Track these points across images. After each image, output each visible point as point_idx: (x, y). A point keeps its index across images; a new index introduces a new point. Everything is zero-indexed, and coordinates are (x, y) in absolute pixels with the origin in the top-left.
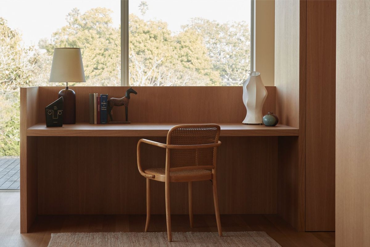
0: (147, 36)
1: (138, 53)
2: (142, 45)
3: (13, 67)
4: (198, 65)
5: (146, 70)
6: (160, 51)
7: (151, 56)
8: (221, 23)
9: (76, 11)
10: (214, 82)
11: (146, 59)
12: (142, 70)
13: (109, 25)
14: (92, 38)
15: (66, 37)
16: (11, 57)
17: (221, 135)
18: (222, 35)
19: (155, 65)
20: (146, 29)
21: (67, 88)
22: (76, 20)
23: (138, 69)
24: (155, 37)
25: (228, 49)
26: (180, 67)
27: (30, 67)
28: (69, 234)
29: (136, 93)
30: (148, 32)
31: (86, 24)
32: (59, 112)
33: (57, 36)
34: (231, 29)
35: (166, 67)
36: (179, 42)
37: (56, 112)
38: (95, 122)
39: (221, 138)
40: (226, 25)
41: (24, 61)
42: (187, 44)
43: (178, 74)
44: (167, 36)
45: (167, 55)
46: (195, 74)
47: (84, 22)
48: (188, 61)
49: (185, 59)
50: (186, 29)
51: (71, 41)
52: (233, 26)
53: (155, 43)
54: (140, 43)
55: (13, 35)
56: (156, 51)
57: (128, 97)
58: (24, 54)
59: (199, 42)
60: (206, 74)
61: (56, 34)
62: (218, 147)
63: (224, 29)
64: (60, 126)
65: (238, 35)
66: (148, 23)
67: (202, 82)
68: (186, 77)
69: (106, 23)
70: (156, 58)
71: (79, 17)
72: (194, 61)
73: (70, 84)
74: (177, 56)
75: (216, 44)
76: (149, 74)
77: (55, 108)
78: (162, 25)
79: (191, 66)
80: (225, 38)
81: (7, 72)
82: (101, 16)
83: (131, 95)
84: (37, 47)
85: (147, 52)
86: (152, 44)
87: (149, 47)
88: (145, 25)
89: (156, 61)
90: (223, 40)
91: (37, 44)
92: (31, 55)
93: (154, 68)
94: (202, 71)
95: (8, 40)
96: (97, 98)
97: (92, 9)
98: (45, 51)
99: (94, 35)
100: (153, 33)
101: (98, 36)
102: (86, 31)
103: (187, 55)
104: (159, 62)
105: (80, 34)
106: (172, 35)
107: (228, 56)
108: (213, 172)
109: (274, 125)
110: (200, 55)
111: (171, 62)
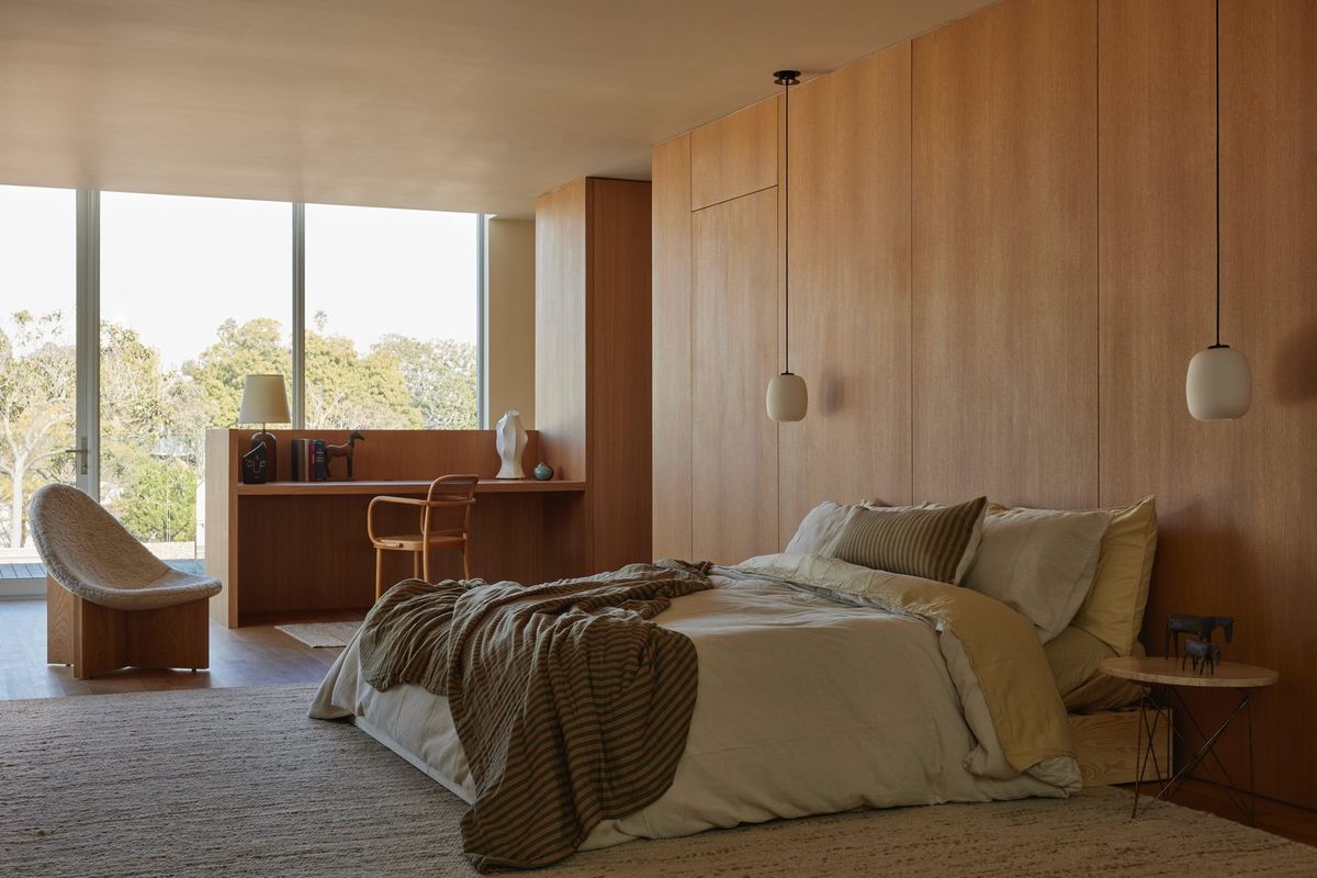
0: (327, 359)
1: (315, 382)
2: (320, 371)
3: (148, 400)
4: (393, 400)
5: (326, 406)
6: (344, 380)
7: (331, 386)
8: (423, 342)
9: (231, 323)
10: (413, 423)
11: (325, 391)
12: (320, 405)
13: (276, 342)
14: (254, 360)
15: (220, 359)
16: (146, 386)
17: (477, 490)
18: (423, 358)
19: (337, 399)
20: (325, 349)
21: (264, 431)
22: (232, 335)
23: (315, 405)
24: (337, 361)
25: (433, 377)
26: (369, 401)
27: (169, 400)
28: (302, 626)
29: (363, 439)
30: (328, 353)
31: (244, 342)
32: (262, 464)
33: (207, 358)
34: (436, 351)
35: (352, 401)
36: (368, 368)
37: (257, 462)
38: (307, 479)
39: (476, 495)
40: (429, 345)
41: (162, 392)
42: (379, 370)
43: (367, 411)
44: (352, 359)
45: (352, 385)
46: (390, 412)
47: (243, 338)
48: (380, 394)
49: (376, 390)
50: (377, 349)
51: (226, 364)
52: (437, 346)
53: (337, 369)
54: (317, 368)
55: (147, 355)
56: (338, 380)
57: (352, 444)
58: (162, 382)
59: (394, 367)
60: (404, 412)
61: (206, 354)
62: (472, 504)
63: (426, 349)
64: (263, 482)
65: (444, 358)
66: (328, 341)
67: (398, 424)
68: (378, 415)
69: (272, 340)
70: (338, 389)
71: (235, 331)
72: (388, 393)
73: (269, 426)
74: (365, 387)
75: (416, 370)
76: (330, 410)
77: (257, 457)
78: (346, 344)
79: (384, 400)
80: (428, 363)
81: (140, 408)
82: (265, 330)
83: (356, 441)
84: (180, 373)
85: (326, 381)
86: (332, 371)
87: (329, 374)
88: (323, 343)
89: (339, 393)
90: (426, 366)
91: (179, 367)
92: (172, 382)
93: (336, 403)
94: (399, 408)
95: (140, 361)
96: (310, 446)
97: (253, 321)
98: (190, 378)
99: (256, 357)
100: (334, 354)
101: (261, 358)
102: (245, 351)
103: (378, 386)
104: (343, 395)
105: (237, 356)
106: (359, 357)
107: (432, 388)
108: (465, 536)
109: (548, 479)
110: (395, 385)
111: (358, 395)
